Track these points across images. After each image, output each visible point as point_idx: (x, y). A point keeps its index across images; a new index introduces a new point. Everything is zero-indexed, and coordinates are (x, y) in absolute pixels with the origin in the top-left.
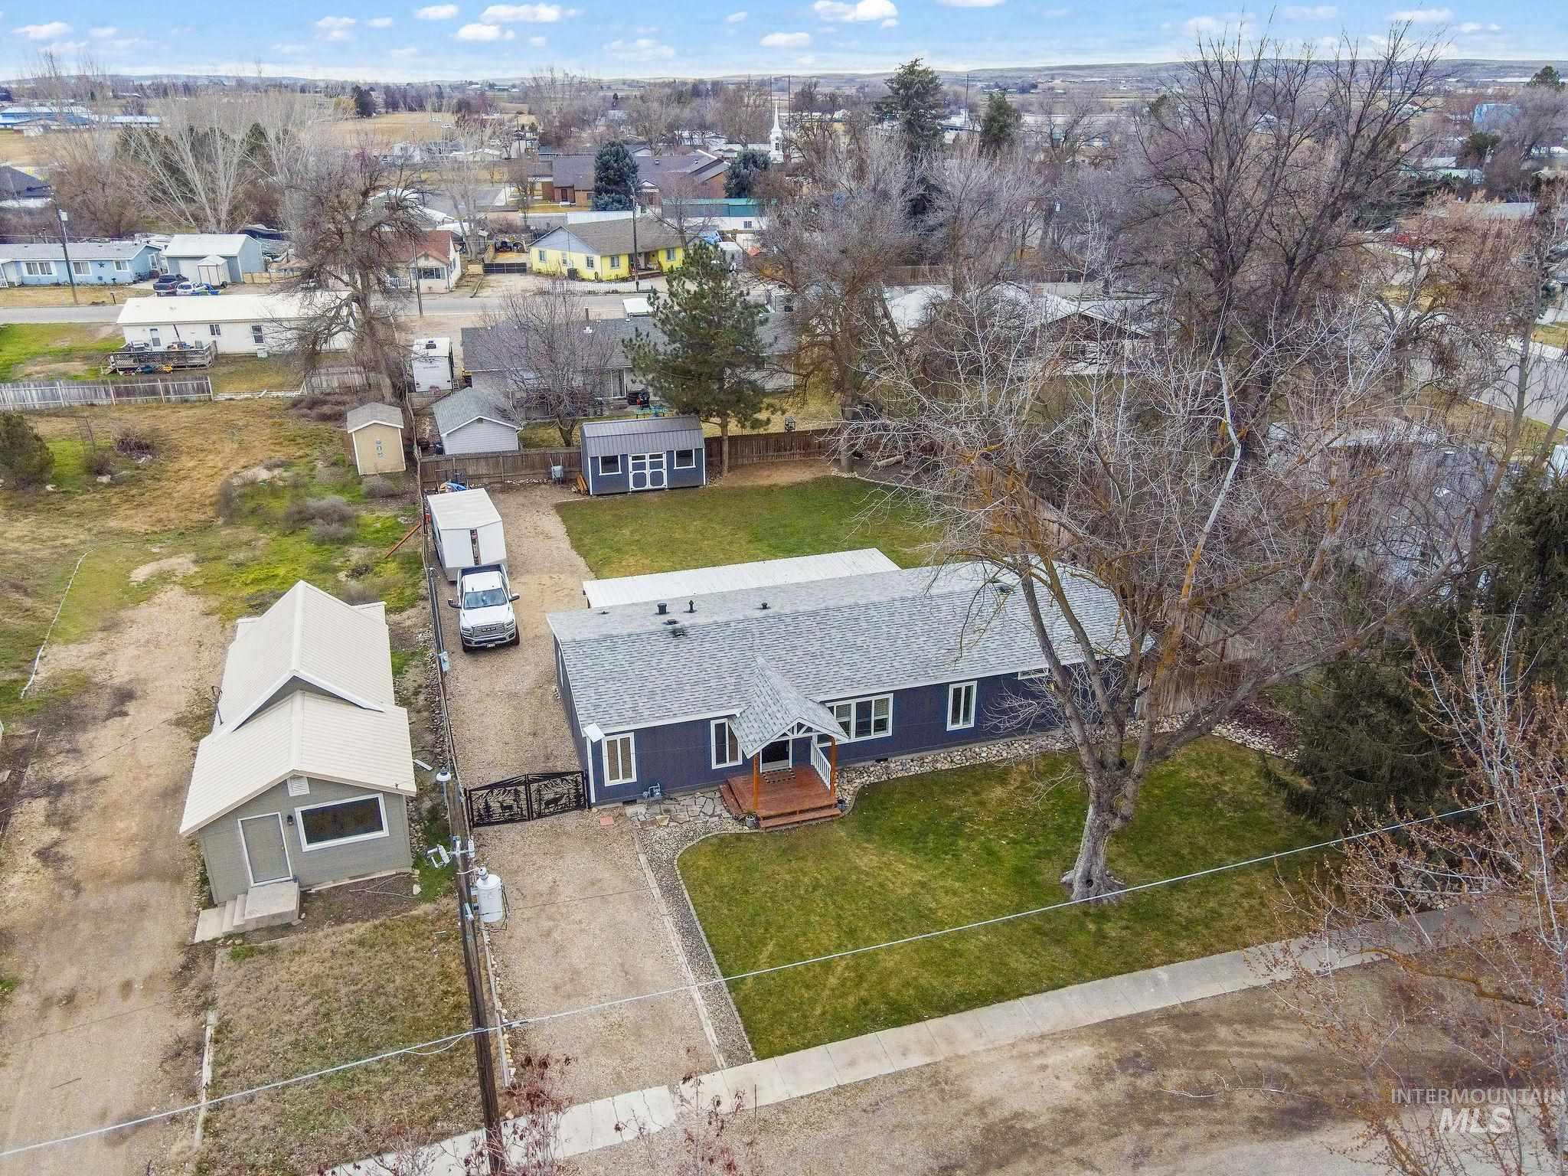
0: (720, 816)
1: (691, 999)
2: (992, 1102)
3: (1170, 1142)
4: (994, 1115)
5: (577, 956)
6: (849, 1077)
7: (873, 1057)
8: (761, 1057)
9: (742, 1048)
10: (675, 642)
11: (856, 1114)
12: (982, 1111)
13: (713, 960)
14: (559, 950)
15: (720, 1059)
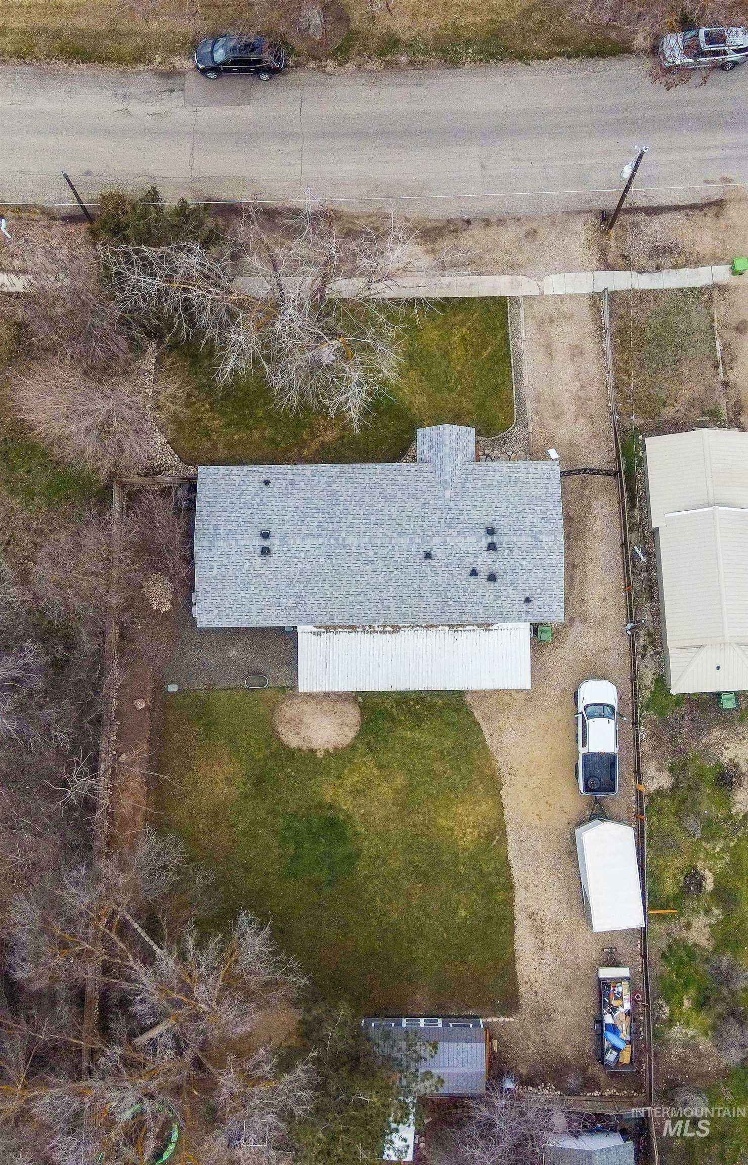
0: (484, 454)
1: (526, 333)
2: (427, 253)
3: (373, 221)
4: (429, 248)
5: (570, 369)
6: (475, 279)
7: (462, 286)
8: (505, 297)
9: (512, 304)
10: (494, 524)
11: (478, 261)
12: (433, 251)
13: (512, 354)
14: (577, 375)
15: (521, 300)
